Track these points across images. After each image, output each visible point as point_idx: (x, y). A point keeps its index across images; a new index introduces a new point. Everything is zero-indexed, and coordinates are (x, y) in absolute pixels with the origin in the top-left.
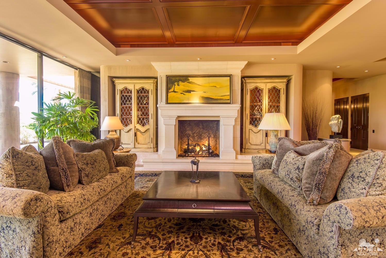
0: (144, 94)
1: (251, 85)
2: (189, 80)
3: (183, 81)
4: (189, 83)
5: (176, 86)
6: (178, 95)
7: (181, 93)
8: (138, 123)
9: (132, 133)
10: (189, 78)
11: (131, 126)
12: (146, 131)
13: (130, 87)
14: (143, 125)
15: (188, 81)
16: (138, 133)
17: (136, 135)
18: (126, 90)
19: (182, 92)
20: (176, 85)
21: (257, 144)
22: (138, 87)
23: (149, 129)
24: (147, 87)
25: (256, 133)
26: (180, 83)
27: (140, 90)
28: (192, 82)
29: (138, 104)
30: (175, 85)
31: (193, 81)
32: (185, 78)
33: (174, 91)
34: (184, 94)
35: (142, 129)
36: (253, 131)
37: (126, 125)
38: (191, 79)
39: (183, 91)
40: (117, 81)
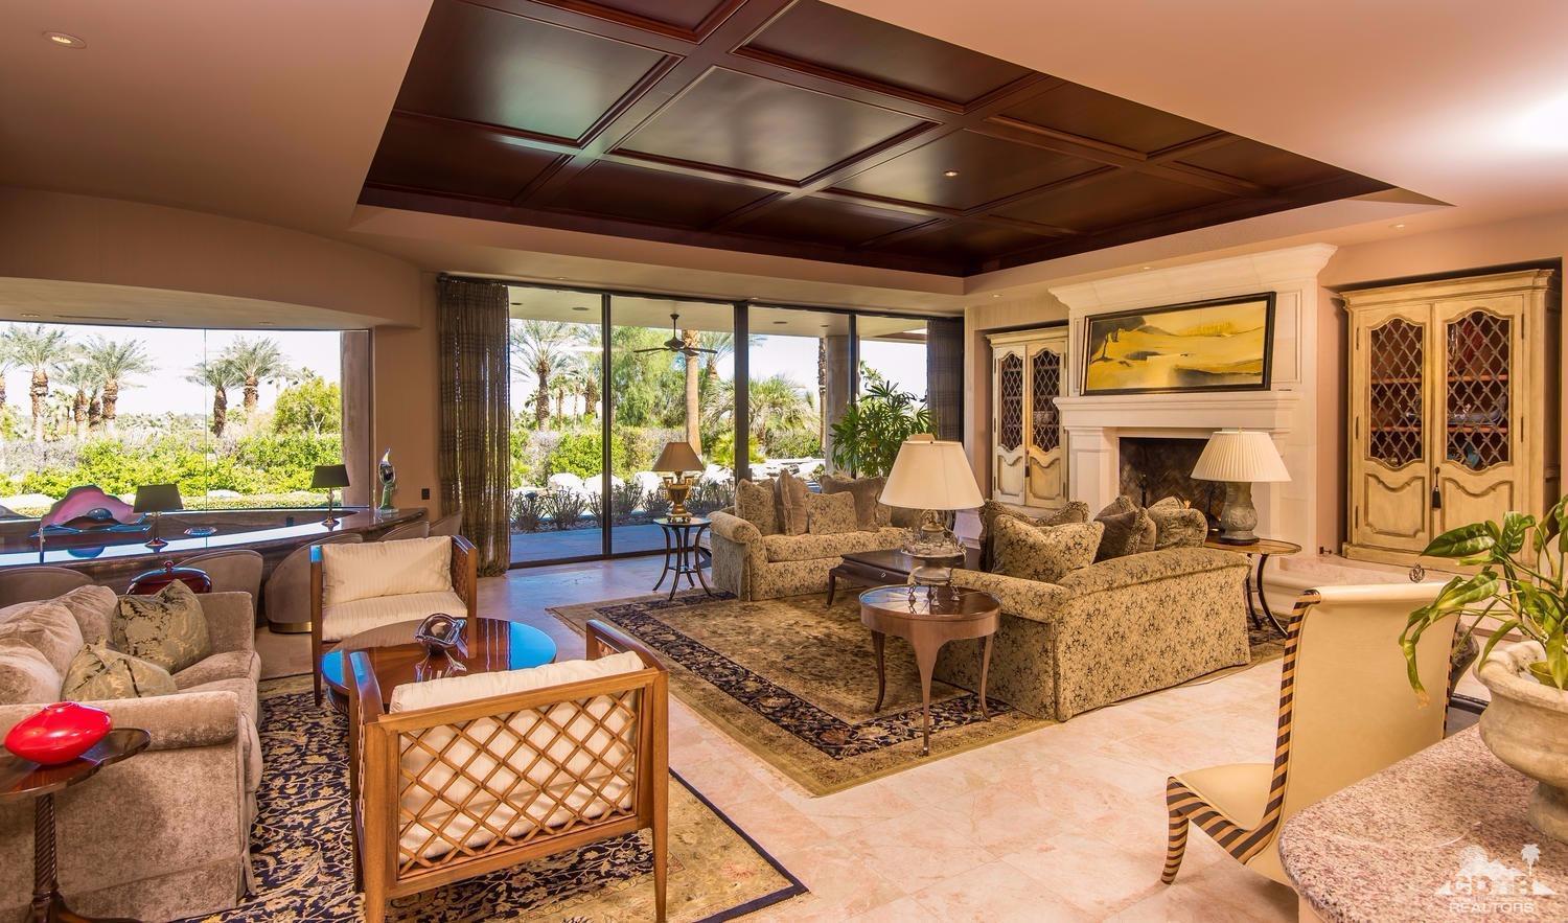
0: (1049, 367)
1: (1371, 313)
2: (1143, 322)
3: (1128, 328)
4: (1145, 330)
5: (1110, 343)
6: (1112, 368)
7: (1121, 363)
8: (1035, 442)
9: (1022, 466)
10: (1145, 317)
11: (1020, 451)
12: (1052, 463)
13: (1019, 352)
14: (1046, 449)
15: (1141, 327)
16: (1035, 469)
17: (1028, 472)
18: (1013, 362)
19: (1123, 359)
20: (1110, 339)
21: (1402, 532)
22: (1035, 350)
23: (1058, 459)
24: (1054, 349)
25: (1393, 490)
26: (1121, 334)
27: (1039, 358)
28: (1151, 327)
29: (1035, 394)
30: (1107, 341)
31: (1154, 325)
32: (1131, 319)
33: (1104, 359)
34: (1128, 365)
35: (1044, 458)
36: (1380, 482)
37: (1012, 448)
38: (1149, 320)
39: (1127, 357)
40: (995, 340)
